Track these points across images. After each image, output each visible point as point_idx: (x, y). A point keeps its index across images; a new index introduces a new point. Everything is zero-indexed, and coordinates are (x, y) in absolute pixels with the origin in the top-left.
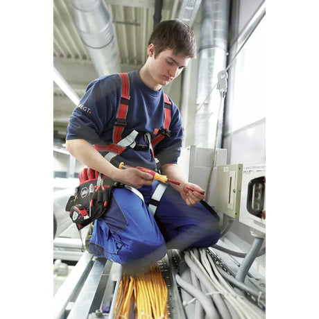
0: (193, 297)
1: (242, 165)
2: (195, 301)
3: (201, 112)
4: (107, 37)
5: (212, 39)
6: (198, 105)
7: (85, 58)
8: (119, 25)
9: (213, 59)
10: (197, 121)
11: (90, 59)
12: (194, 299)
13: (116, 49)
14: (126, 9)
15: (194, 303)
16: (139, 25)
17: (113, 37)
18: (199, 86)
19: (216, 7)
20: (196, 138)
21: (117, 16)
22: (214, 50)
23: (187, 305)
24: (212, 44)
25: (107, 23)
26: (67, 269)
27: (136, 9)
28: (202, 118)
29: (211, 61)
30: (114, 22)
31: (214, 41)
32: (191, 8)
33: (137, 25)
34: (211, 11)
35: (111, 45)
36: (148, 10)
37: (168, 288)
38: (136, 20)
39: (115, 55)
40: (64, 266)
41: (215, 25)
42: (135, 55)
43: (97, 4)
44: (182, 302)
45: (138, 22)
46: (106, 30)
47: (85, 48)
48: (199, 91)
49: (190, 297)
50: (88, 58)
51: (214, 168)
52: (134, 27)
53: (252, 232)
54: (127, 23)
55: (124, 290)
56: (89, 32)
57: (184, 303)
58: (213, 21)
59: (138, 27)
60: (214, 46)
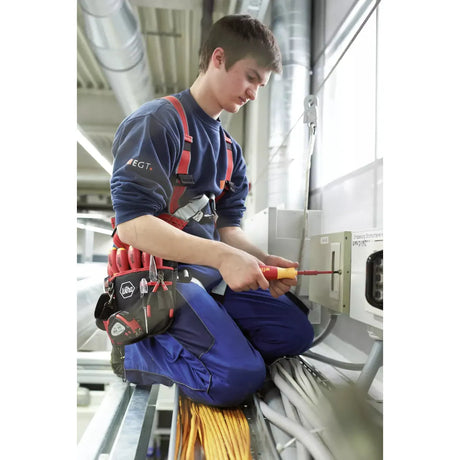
0: (292, 437)
1: (350, 233)
2: (295, 442)
3: (276, 159)
4: (134, 55)
5: (287, 52)
6: (271, 148)
7: (101, 86)
8: (150, 37)
9: (291, 82)
10: (271, 172)
11: (110, 88)
12: (293, 440)
13: (147, 72)
14: (160, 12)
15: (294, 445)
16: (179, 36)
17: (142, 55)
18: (272, 120)
19: (292, 5)
20: (271, 196)
21: (147, 23)
22: (291, 68)
23: (283, 449)
24: (288, 58)
25: (133, 33)
26: (88, 396)
27: (174, 12)
28: (279, 167)
29: (288, 85)
30: (143, 32)
31: (291, 55)
32: (256, 8)
33: (177, 35)
34: (285, 12)
35: (140, 65)
36: (191, 13)
37: (249, 422)
38: (175, 29)
39: (146, 81)
40: (84, 391)
41: (292, 32)
42: (175, 79)
43: (118, 6)
44: (275, 445)
45: (178, 32)
46: (133, 43)
47: (102, 71)
48: (272, 128)
49: (286, 436)
50: (106, 86)
51: (306, 239)
52: (172, 40)
53: (370, 333)
54: (161, 34)
55: (184, 430)
56: (107, 47)
57: (279, 446)
58: (288, 26)
59: (178, 39)
60: (292, 61)
